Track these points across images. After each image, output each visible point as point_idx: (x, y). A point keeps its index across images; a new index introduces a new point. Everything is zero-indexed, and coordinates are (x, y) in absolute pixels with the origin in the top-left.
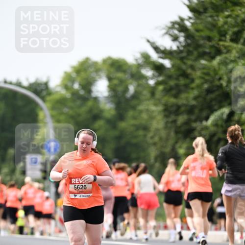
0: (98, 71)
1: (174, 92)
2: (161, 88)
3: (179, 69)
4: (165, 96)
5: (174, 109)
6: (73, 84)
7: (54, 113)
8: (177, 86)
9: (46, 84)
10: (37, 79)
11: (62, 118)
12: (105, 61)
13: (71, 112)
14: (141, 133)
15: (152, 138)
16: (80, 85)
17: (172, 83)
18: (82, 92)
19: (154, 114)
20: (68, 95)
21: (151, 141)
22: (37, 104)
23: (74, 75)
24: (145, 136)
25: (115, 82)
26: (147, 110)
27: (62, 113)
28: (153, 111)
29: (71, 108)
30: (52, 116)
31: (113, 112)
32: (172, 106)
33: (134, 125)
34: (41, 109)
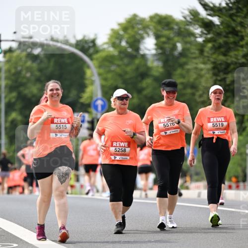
0: (145, 28)
1: (223, 50)
2: (210, 45)
3: (228, 26)
4: (214, 53)
5: (223, 66)
6: (120, 42)
7: (102, 71)
8: (226, 43)
9: (93, 41)
10: (84, 36)
11: (109, 76)
12: (152, 18)
13: (118, 70)
14: (189, 91)
15: (201, 96)
16: (127, 42)
17: (221, 40)
18: (129, 50)
19: (203, 72)
20: (116, 53)
21: (199, 100)
22: (84, 62)
23: (121, 32)
24: (193, 94)
25: (163, 39)
26: (196, 68)
27: (109, 71)
28: (202, 70)
29: (118, 66)
30: (100, 75)
31: (161, 70)
32: (221, 64)
33: (182, 83)
34: (89, 67)
